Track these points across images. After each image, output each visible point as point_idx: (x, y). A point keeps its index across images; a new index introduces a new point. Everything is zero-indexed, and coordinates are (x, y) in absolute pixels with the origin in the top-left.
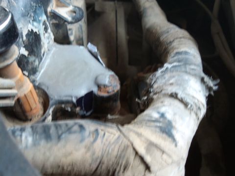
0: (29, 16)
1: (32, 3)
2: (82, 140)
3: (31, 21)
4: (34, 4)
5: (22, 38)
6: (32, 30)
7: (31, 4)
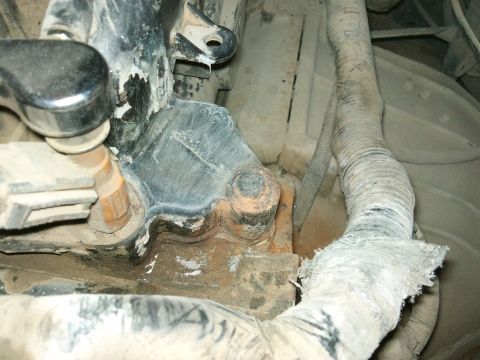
0: (135, 49)
1: (144, 25)
2: (202, 336)
3: (137, 60)
4: (148, 28)
5: (117, 88)
6: (137, 75)
7: (141, 27)
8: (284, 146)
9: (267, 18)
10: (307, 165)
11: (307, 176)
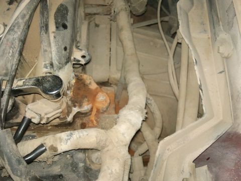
8: (110, 76)
9: (97, 26)
10: (118, 81)
11: (119, 84)
